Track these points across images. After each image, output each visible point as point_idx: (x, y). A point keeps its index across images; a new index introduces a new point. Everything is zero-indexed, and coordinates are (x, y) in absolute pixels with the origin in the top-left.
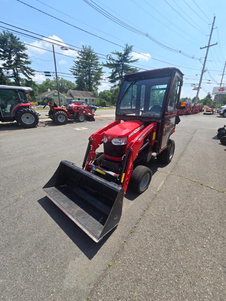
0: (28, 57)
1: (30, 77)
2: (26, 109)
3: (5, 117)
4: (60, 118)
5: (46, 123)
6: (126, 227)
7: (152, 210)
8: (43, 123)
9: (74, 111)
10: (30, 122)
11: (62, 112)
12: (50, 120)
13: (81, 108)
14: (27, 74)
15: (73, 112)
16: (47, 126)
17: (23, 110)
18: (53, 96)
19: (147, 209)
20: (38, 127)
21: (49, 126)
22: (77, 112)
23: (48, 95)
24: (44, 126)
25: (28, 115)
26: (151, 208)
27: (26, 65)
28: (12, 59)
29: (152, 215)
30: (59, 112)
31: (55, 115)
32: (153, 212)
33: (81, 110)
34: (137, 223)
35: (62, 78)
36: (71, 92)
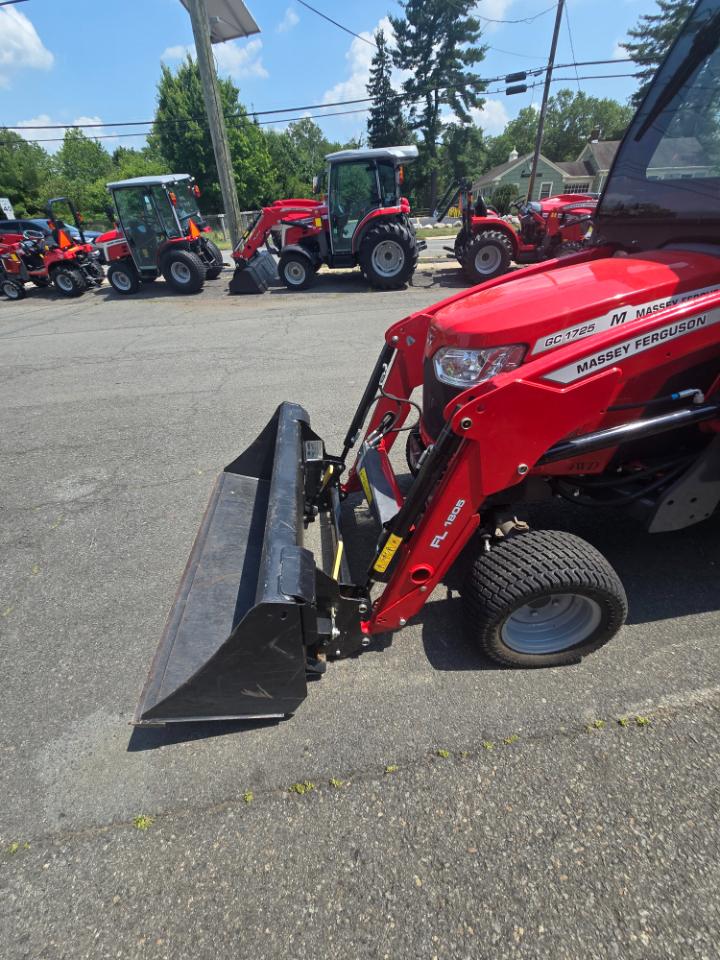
0: (478, 32)
1: (467, 113)
2: (386, 227)
3: (339, 254)
4: (486, 257)
5: (440, 275)
6: (306, 749)
7: (475, 784)
8: (429, 275)
9: (545, 231)
10: (392, 271)
11: (497, 235)
12: (457, 265)
13: (578, 214)
14: (462, 103)
15: (539, 232)
16: (438, 285)
17: (379, 228)
18: (519, 177)
19: (457, 757)
20: (410, 290)
21: (442, 286)
22: (555, 232)
23: (504, 173)
24: (426, 287)
25: (392, 246)
26: (483, 773)
27: (466, 70)
28: (433, 56)
29: (451, 806)
30: (485, 234)
31: (470, 247)
32: (469, 799)
33: (574, 223)
34: (357, 776)
35: (581, 95)
36: (595, 153)
